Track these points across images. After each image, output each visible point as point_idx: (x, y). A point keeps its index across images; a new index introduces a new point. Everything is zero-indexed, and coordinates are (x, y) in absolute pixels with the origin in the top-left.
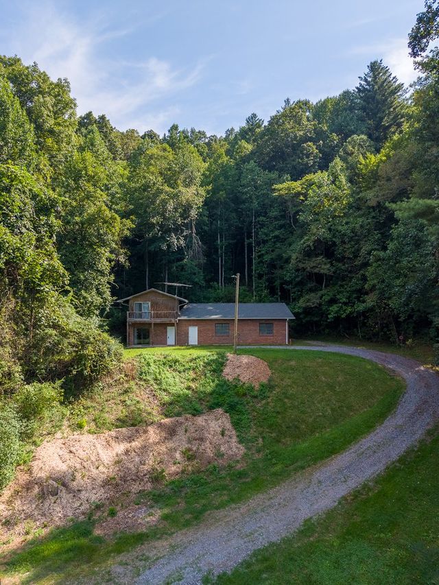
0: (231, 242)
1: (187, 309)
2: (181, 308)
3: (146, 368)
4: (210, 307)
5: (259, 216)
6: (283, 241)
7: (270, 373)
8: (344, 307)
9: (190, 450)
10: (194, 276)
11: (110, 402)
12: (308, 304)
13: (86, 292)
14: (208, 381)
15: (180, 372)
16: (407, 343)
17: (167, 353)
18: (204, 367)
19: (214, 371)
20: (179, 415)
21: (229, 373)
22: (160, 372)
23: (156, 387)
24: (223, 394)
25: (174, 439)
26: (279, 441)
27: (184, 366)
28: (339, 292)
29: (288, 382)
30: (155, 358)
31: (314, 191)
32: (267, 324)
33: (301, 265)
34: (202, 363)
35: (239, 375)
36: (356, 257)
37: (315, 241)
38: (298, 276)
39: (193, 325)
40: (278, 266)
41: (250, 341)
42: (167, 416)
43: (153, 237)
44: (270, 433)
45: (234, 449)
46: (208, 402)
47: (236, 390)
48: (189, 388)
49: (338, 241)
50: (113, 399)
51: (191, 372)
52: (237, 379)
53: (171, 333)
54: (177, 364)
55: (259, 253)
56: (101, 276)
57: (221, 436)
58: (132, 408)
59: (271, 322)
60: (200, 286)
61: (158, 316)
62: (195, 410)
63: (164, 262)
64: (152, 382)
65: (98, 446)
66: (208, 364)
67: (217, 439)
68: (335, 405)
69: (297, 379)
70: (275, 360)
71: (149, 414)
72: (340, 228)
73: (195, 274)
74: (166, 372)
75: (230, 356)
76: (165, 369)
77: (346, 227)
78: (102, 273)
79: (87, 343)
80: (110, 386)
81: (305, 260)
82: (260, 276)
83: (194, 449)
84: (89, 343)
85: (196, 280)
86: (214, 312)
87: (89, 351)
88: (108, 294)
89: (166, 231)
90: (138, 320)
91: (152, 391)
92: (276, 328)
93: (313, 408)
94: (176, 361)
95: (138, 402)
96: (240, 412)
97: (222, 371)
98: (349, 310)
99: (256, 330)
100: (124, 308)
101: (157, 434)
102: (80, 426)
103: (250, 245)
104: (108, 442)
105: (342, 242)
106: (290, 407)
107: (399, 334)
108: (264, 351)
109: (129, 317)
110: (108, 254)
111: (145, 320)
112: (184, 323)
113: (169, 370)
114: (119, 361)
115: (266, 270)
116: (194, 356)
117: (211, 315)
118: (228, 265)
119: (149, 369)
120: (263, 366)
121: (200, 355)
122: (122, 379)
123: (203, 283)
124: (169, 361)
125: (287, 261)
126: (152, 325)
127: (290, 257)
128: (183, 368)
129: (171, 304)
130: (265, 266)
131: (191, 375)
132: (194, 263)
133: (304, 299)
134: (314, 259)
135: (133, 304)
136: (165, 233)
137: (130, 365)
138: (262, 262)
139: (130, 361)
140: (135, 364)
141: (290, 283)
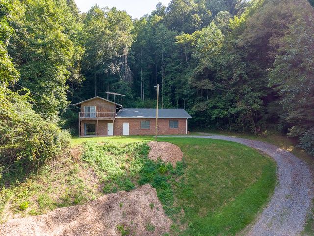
0: (148, 73)
1: (121, 111)
2: (117, 110)
3: (89, 153)
4: (136, 110)
5: (166, 57)
6: (181, 72)
7: (182, 154)
8: (222, 111)
9: (124, 225)
10: (126, 92)
11: (55, 183)
12: (199, 109)
13: (46, 96)
14: (138, 161)
15: (116, 155)
16: (264, 133)
17: (106, 141)
18: (134, 150)
19: (142, 154)
20: (115, 191)
21: (153, 155)
22: (100, 155)
23: (97, 167)
24: (150, 172)
25: (111, 214)
26: (197, 212)
27: (119, 150)
28: (218, 102)
29: (195, 161)
30: (97, 144)
31: (201, 39)
32: (174, 121)
33: (195, 85)
34: (133, 148)
35: (160, 157)
36: (229, 79)
37: (204, 69)
38: (191, 92)
39: (126, 122)
40: (177, 87)
41: (163, 132)
42: (105, 192)
43: (99, 65)
44: (189, 204)
45: (163, 222)
46: (138, 178)
47: (160, 169)
48: (123, 168)
49: (218, 69)
50: (59, 179)
51: (125, 155)
52: (160, 159)
53: (110, 127)
54: (114, 149)
55: (166, 80)
56: (59, 85)
57: (150, 209)
58: (76, 187)
59: (176, 120)
61: (101, 115)
62: (128, 186)
63: (106, 82)
64: (94, 164)
65: (37, 228)
66: (136, 149)
67: (147, 212)
68: (232, 178)
69: (202, 159)
70: (184, 145)
71: (90, 191)
72: (219, 61)
73: (126, 90)
74: (105, 155)
75: (152, 142)
76: (104, 153)
77: (223, 60)
78: (60, 83)
79: (33, 132)
80: (57, 168)
81: (197, 81)
82: (166, 94)
83: (128, 223)
84: (36, 132)
86: (139, 113)
87: (35, 139)
90: (87, 118)
91: (93, 171)
92: (180, 124)
93: (218, 181)
94: (113, 147)
95: (81, 181)
96: (164, 187)
97: (148, 153)
98: (225, 112)
99: (167, 125)
100: (77, 110)
101: (95, 211)
102: (22, 209)
103: (160, 75)
104: (47, 223)
105: (220, 70)
106: (201, 181)
107: (257, 128)
108: (174, 139)
109: (81, 116)
110: (65, 71)
111: (92, 118)
112: (119, 120)
113: (108, 153)
114: (66, 147)
115: (170, 91)
116: (127, 143)
117: (137, 116)
118: (147, 87)
119: (91, 153)
120: (177, 149)
121: (131, 142)
122: (68, 162)
123: (132, 96)
124: (108, 147)
125: (185, 83)
126: (97, 122)
127: (187, 80)
128: (119, 152)
129: (110, 107)
130: (170, 87)
131: (125, 157)
132: (126, 83)
133: (196, 106)
134: (203, 81)
135: (84, 108)
136: (107, 62)
137: (76, 150)
138: (167, 85)
139: (77, 147)
140: (80, 149)
141: (186, 96)
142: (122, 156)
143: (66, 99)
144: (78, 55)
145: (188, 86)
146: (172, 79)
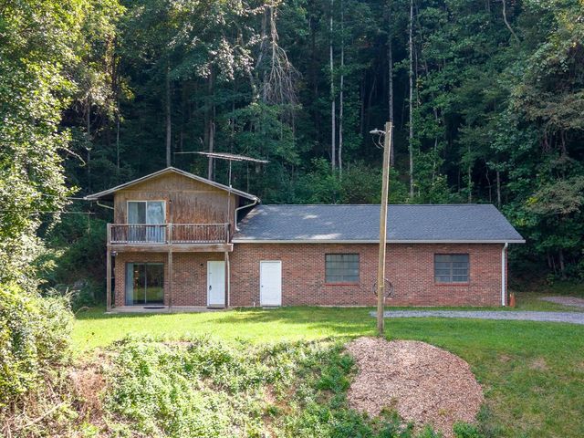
0: (358, 67)
1: (256, 217)
2: (242, 214)
3: (135, 382)
4: (310, 213)
6: (482, 60)
7: (480, 394)
10: (274, 143)
12: (553, 206)
14: (309, 418)
15: (230, 391)
17: (200, 332)
19: (326, 387)
21: (366, 395)
22: (174, 392)
27: (242, 372)
29: (532, 421)
30: (163, 350)
32: (453, 256)
33: (534, 113)
34: (291, 364)
35: (395, 402)
37: (571, 52)
38: (523, 140)
39: (272, 258)
40: (469, 120)
41: (411, 297)
43: (180, 48)
51: (262, 391)
52: (390, 413)
53: (216, 276)
54: (224, 367)
55: (425, 91)
56: (38, 132)
59: (462, 251)
60: (289, 167)
61: (184, 235)
64: (150, 423)
66: (305, 369)
69: (556, 415)
70: (491, 356)
73: (276, 138)
74: (191, 392)
75: (364, 344)
76: (188, 384)
78: (40, 125)
82: (426, 144)
85: (279, 150)
86: (320, 226)
88: (57, 179)
89: (210, 34)
90: (135, 244)
92: (476, 265)
94: (221, 360)
97: (346, 387)
99: (425, 271)
103: (402, 73)
108: (452, 326)
109: (114, 236)
110: (58, 79)
111: (151, 244)
112: (249, 252)
113: (201, 384)
114: (54, 363)
115: (442, 131)
116: (273, 343)
117: (312, 233)
118: (351, 120)
119: (143, 383)
120: (460, 373)
121: (285, 340)
122: (62, 417)
123: (294, 158)
124: (201, 359)
125: (497, 105)
126: (170, 257)
127: (507, 93)
128: (240, 378)
129: (216, 206)
130: (438, 120)
131: (262, 398)
132: (275, 111)
133: (540, 194)
134: (567, 97)
135: (125, 205)
136: (208, 38)
137: (91, 371)
138: (430, 110)
139: (94, 359)
140: (106, 367)
141: (503, 156)
142: (253, 395)
143: (60, 179)
144: (105, 20)
145: (507, 116)
146: (447, 88)
